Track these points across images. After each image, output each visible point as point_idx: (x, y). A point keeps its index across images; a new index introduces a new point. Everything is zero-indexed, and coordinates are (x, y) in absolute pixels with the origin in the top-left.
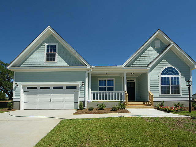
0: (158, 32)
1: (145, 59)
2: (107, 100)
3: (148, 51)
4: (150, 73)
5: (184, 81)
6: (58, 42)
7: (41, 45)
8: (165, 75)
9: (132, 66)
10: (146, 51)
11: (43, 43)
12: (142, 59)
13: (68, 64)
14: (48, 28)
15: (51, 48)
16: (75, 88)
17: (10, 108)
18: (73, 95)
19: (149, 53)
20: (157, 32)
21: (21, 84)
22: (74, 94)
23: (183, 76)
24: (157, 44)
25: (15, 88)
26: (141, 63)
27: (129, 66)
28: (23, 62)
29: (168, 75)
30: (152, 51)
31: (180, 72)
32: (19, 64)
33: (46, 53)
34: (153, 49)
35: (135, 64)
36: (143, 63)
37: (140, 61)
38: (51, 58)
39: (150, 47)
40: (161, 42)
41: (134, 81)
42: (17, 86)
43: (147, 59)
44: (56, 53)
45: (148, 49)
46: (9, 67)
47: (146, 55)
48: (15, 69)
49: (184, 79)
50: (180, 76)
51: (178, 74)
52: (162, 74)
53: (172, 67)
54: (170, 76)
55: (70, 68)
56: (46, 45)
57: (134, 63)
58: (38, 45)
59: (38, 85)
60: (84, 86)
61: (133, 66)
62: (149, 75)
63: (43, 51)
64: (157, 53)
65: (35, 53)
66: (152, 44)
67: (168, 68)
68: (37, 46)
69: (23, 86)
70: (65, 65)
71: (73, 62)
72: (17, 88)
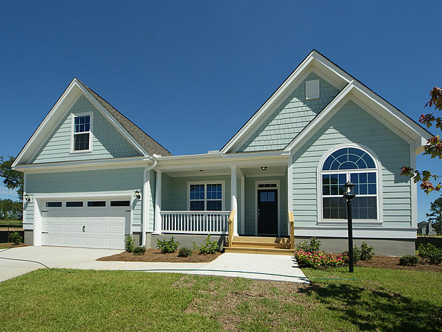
0: (312, 58)
1: (281, 132)
2: (194, 232)
3: (288, 111)
4: (292, 166)
5: (392, 183)
6: (93, 108)
7: (65, 119)
8: (334, 168)
9: (247, 150)
10: (283, 111)
11: (69, 114)
12: (273, 132)
13: (111, 154)
14: (74, 83)
15: (83, 123)
16: (127, 203)
17: (14, 241)
18: (122, 220)
19: (291, 115)
20: (310, 59)
21: (35, 197)
22: (124, 218)
23: (388, 169)
24: (313, 90)
25: (27, 204)
26: (271, 142)
27: (240, 151)
28: (38, 155)
29: (342, 168)
30: (300, 109)
31: (380, 159)
32: (32, 158)
33: (73, 133)
34: (301, 104)
35: (257, 144)
36: (275, 142)
37: (269, 138)
38: (81, 143)
39: (295, 99)
40: (322, 82)
41: (275, 185)
42: (29, 200)
43: (286, 131)
44: (90, 132)
45: (290, 105)
46: (13, 165)
47: (283, 121)
48: (26, 169)
49: (393, 178)
50: (379, 170)
51: (372, 165)
52: (326, 167)
53: (355, 146)
54: (348, 173)
55: (115, 161)
56: (73, 116)
57: (253, 143)
58: (61, 120)
59: (64, 199)
60: (141, 199)
61: (252, 149)
62: (290, 170)
63: (69, 130)
64: (311, 113)
65: (56, 135)
66: (299, 92)
67: (344, 151)
68: (59, 122)
69: (39, 201)
70: (106, 157)
71: (120, 150)
72: (29, 205)
